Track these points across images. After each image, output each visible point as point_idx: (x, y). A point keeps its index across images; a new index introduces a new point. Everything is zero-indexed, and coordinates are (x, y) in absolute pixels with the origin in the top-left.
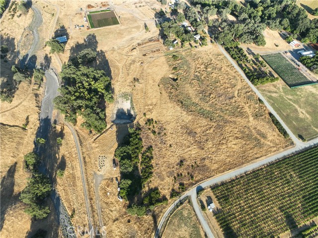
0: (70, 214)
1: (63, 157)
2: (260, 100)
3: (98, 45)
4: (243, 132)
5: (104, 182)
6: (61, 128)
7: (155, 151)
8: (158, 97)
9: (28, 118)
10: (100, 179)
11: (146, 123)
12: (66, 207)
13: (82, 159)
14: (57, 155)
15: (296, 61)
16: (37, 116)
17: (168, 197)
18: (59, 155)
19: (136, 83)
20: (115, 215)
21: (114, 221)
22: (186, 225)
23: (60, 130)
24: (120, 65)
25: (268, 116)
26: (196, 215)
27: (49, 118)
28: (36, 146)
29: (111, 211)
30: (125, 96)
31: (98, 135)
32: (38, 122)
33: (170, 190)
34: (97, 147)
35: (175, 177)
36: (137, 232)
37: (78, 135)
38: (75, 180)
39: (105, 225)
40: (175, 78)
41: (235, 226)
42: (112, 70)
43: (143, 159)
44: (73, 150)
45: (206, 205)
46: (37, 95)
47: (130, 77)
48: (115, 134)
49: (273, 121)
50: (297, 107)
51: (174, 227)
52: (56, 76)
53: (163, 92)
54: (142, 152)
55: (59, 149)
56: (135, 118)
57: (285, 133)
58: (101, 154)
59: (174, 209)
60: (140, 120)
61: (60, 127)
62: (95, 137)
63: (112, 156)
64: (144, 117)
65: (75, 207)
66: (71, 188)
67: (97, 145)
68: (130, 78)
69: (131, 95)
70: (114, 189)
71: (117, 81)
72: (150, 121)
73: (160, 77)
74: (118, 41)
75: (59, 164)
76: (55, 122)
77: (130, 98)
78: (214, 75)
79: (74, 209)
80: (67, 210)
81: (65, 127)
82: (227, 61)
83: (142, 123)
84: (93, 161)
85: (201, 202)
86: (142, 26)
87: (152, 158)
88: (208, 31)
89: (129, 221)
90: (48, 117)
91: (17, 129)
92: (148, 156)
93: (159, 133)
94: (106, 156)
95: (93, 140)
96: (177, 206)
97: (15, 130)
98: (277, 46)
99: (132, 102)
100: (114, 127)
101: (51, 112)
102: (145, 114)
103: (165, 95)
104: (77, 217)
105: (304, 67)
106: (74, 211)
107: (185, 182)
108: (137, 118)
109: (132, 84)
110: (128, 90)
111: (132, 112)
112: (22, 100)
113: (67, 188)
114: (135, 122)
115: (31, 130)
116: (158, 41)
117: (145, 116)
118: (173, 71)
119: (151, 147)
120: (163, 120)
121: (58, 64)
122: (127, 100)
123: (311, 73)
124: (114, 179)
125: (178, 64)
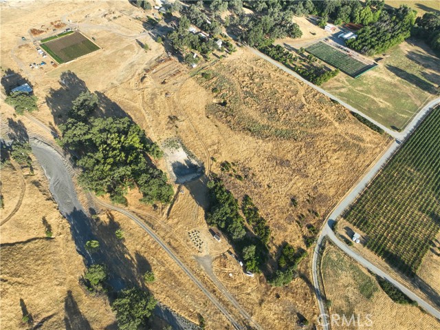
0: (197, 323)
1: (137, 254)
2: (333, 100)
3: (87, 86)
4: (337, 143)
5: (216, 263)
6: (108, 217)
7: (255, 200)
8: (216, 131)
9: (45, 221)
10: (207, 261)
11: (222, 170)
12: (187, 317)
13: (167, 246)
14: (126, 256)
15: (342, 46)
16: (56, 214)
17: (304, 247)
18: (129, 255)
19: (177, 123)
20: (255, 297)
21: (260, 304)
22: (342, 270)
23: (107, 220)
24: (138, 104)
25: (351, 116)
26: (346, 254)
27: (78, 209)
28: (83, 256)
29: (249, 294)
30: (171, 143)
31: (168, 207)
32: (65, 221)
33: (301, 238)
34: (177, 223)
35: (297, 221)
36: (295, 304)
37: (139, 216)
38: (175, 277)
39: (252, 314)
40: (222, 102)
41: (391, 247)
43: (247, 215)
44: (146, 239)
45: (349, 238)
46: (36, 184)
47: (162, 116)
48: (190, 197)
49: (360, 120)
50: (372, 97)
51: (331, 279)
52: (48, 147)
53: (219, 124)
54: (240, 207)
55: (124, 246)
56: (204, 168)
57: (379, 130)
58: (189, 229)
59: (319, 258)
60: (212, 168)
61: (106, 216)
62: (166, 211)
63: (205, 227)
64: (214, 163)
65: (198, 311)
66: (177, 290)
67: (176, 220)
68: (164, 119)
69: (179, 139)
70: (235, 266)
71: (148, 127)
72: (225, 165)
73: (203, 106)
74: (114, 72)
75: (138, 265)
76: (92, 211)
77: (179, 144)
78: (266, 85)
79: (199, 314)
80: (190, 319)
81: (113, 213)
82: (271, 65)
83: (217, 171)
84: (183, 243)
85: (342, 237)
86: (134, 44)
87: (256, 209)
88: (228, 33)
89: (278, 296)
90: (75, 208)
91: (39, 244)
92: (250, 209)
93: (246, 176)
94: (197, 229)
95: (165, 216)
96: (320, 253)
97: (37, 245)
98: (314, 34)
99: (185, 149)
100: (183, 188)
101: (76, 200)
102: (213, 159)
103: (224, 127)
104: (210, 323)
105: (354, 52)
106: (200, 317)
107: (312, 223)
108: (206, 166)
109: (171, 126)
110: (170, 134)
111: (194, 162)
112: (18, 198)
113: (171, 292)
114: (207, 173)
115: (61, 236)
116: (170, 59)
117: (215, 161)
118: (215, 94)
119: (247, 196)
120: (241, 157)
121: (41, 128)
122: (176, 148)
123: (364, 57)
124: (227, 254)
125: (216, 83)
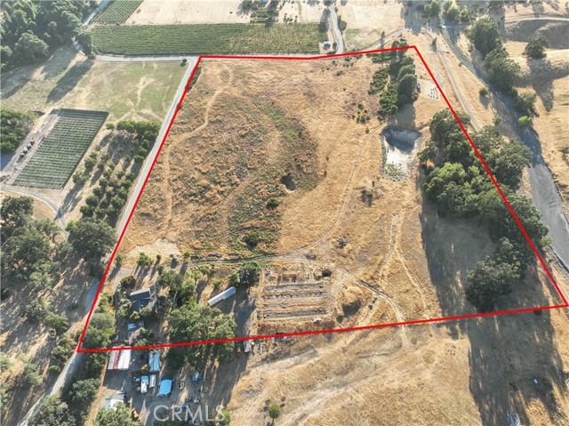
7: (367, 88)
8: (335, 154)
11: (368, 119)
18: (493, 110)
19: (369, 187)
27: (531, 164)
32: (547, 160)
42: (421, 246)
43: (383, 85)
48: (417, 116)
54: (382, 92)
56: (384, 131)
60: (377, 127)
64: (370, 128)
71: (408, 207)
72: (362, 121)
73: (314, 191)
75: (489, 103)
77: (386, 168)
83: (374, 122)
92: (376, 86)
94: (429, 97)
99: (385, 159)
100: (417, 125)
102: (367, 131)
103: (321, 154)
108: (380, 130)
110: (388, 184)
111: (386, 144)
114: (385, 125)
115: (552, 149)
117: (367, 129)
118: (278, 200)
119: (369, 93)
120: (340, 119)
122: (392, 166)
125: (257, 216)
